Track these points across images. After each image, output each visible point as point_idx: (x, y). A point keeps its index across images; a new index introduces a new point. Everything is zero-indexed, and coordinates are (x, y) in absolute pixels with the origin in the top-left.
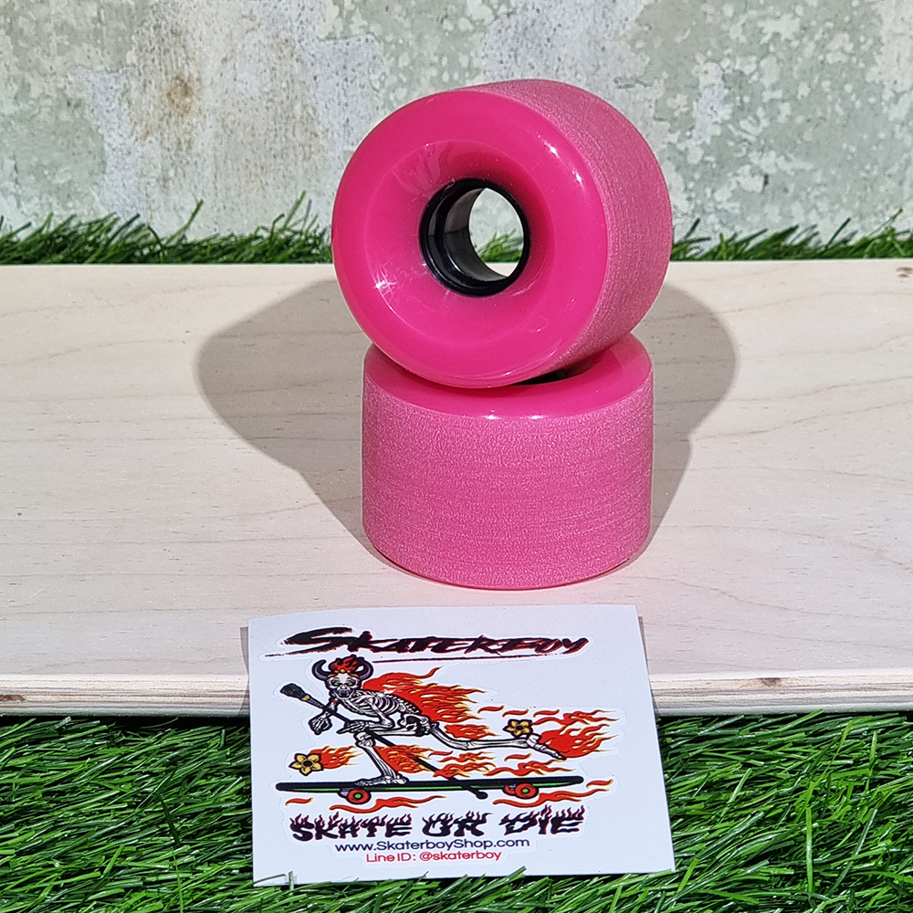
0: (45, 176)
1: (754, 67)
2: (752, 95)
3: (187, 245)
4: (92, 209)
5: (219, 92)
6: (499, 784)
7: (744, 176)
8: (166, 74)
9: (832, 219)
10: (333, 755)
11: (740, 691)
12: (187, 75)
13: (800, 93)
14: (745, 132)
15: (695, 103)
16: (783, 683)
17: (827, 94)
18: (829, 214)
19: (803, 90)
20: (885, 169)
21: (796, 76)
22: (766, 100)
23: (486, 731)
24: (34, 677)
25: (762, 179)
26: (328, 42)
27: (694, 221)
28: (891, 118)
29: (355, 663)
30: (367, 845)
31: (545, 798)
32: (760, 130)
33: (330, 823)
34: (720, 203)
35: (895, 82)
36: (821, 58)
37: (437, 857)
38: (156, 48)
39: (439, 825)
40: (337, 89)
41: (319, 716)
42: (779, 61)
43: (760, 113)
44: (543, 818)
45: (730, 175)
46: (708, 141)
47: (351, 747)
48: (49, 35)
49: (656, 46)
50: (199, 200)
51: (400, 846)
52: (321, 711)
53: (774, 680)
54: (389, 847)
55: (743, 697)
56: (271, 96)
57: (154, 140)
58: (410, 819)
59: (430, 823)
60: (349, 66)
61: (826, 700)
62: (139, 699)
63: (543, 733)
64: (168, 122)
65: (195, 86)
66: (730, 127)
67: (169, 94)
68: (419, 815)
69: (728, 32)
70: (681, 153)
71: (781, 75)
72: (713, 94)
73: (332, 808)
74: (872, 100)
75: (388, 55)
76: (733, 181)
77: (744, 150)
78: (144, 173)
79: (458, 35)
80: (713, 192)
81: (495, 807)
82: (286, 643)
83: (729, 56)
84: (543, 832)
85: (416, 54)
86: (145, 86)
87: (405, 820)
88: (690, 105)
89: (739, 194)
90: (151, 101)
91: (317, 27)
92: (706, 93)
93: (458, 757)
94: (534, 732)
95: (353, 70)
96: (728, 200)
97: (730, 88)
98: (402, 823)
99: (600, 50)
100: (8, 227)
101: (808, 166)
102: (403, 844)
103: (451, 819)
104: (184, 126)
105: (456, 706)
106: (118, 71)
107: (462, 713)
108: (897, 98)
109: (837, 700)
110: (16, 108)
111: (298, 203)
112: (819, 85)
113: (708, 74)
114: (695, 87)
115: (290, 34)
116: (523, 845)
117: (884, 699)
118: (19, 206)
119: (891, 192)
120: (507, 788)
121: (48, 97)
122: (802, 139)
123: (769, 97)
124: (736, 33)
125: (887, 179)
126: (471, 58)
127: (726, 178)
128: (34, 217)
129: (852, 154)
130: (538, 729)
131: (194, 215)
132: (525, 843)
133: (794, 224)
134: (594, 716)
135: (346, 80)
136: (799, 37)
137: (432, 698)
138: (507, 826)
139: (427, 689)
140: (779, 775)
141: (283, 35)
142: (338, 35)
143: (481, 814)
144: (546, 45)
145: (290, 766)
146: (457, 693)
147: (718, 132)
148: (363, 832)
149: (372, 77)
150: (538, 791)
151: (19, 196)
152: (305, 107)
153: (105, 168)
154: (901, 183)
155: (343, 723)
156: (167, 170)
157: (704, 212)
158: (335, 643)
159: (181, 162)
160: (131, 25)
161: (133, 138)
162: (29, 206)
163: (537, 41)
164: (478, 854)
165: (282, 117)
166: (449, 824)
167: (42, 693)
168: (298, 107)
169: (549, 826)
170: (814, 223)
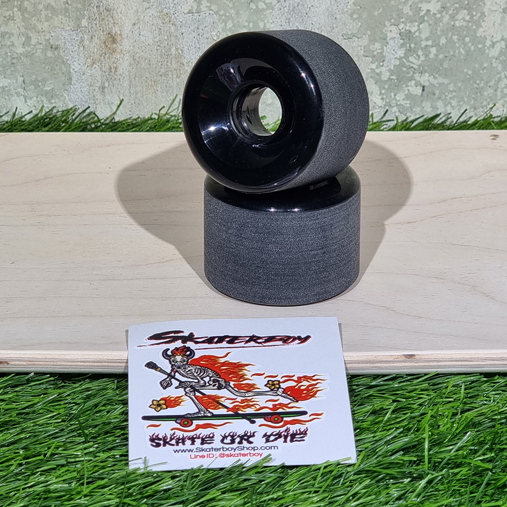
0: (39, 86)
1: (416, 28)
2: (416, 44)
3: (115, 122)
4: (65, 103)
5: (131, 41)
6: (262, 416)
7: (412, 87)
8: (103, 32)
9: (459, 109)
10: (173, 400)
11: (393, 362)
12: (114, 32)
13: (441, 42)
14: (412, 63)
15: (385, 47)
16: (416, 357)
17: (456, 43)
18: (458, 107)
19: (443, 41)
20: (487, 83)
21: (439, 33)
22: (423, 46)
23: (256, 386)
24: (14, 352)
25: (421, 88)
26: (189, 15)
27: (385, 110)
28: (490, 56)
29: (185, 350)
30: (190, 450)
31: (287, 423)
32: (420, 62)
33: (171, 438)
34: (399, 101)
35: (493, 36)
36: (452, 23)
37: (228, 456)
38: (98, 18)
39: (229, 438)
40: (194, 40)
41: (165, 379)
42: (429, 25)
43: (420, 53)
44: (286, 434)
45: (404, 86)
46: (392, 68)
47: (182, 396)
48: (41, 10)
49: (364, 16)
50: (121, 99)
51: (208, 450)
52: (167, 376)
53: (412, 356)
54: (203, 450)
55: (395, 365)
56: (159, 44)
57: (97, 67)
58: (214, 435)
59: (225, 437)
60: (200, 28)
61: (440, 367)
62: (70, 364)
63: (286, 388)
64: (104, 58)
65: (118, 38)
66: (404, 60)
67: (105, 42)
68: (218, 433)
69: (403, 9)
70: (377, 74)
71: (431, 33)
72: (395, 42)
73: (172, 430)
74: (480, 46)
75: (221, 21)
76: (406, 89)
77: (411, 72)
78: (92, 84)
79: (258, 11)
80: (395, 95)
81: (260, 428)
82: (149, 339)
83: (403, 22)
84: (285, 441)
85: (236, 21)
86: (92, 38)
87: (211, 435)
88: (382, 48)
89: (409, 96)
90: (95, 46)
91: (183, 7)
92: (391, 42)
93: (240, 401)
94: (281, 387)
95: (203, 30)
96: (403, 99)
97: (403, 40)
98: (209, 437)
99: (334, 19)
100: (20, 113)
101: (446, 81)
102: (210, 449)
103: (236, 435)
104: (113, 60)
105: (239, 373)
106: (77, 30)
107: (242, 377)
108: (493, 45)
109: (445, 367)
110: (24, 50)
111: (174, 100)
112: (451, 38)
113: (392, 32)
114: (385, 39)
115: (168, 10)
116: (274, 449)
117: (471, 366)
118: (26, 102)
119: (490, 95)
120: (266, 418)
121: (41, 44)
122: (442, 67)
123: (425, 44)
124: (407, 10)
125: (488, 88)
126: (265, 24)
127: (402, 88)
128: (34, 108)
129: (469, 75)
130: (284, 386)
131: (119, 107)
132: (276, 448)
133: (439, 113)
134: (314, 378)
135: (199, 35)
136: (440, 12)
137: (227, 369)
138: (266, 439)
139: (224, 364)
140: (413, 406)
141: (165, 11)
142: (194, 11)
143: (252, 432)
144: (305, 16)
145: (150, 407)
146: (239, 366)
147: (398, 63)
148: (188, 442)
149: (212, 33)
150: (283, 419)
151: (26, 96)
152: (177, 49)
153: (71, 81)
154: (496, 91)
155: (178, 383)
156: (104, 83)
157: (390, 105)
158: (175, 339)
159: (111, 79)
160: (84, 6)
161: (86, 66)
162: (31, 102)
163: (300, 14)
164: (250, 454)
165: (165, 55)
166: (235, 437)
167: (18, 360)
168: (173, 49)
169: (289, 438)
170: (449, 112)
